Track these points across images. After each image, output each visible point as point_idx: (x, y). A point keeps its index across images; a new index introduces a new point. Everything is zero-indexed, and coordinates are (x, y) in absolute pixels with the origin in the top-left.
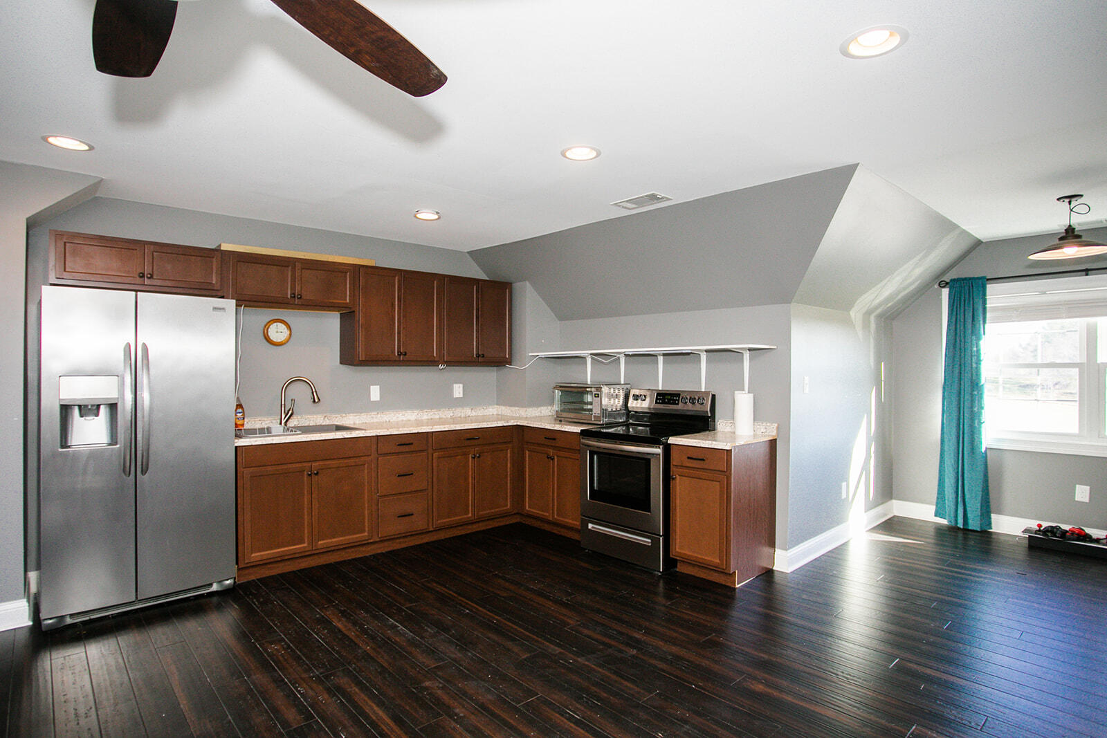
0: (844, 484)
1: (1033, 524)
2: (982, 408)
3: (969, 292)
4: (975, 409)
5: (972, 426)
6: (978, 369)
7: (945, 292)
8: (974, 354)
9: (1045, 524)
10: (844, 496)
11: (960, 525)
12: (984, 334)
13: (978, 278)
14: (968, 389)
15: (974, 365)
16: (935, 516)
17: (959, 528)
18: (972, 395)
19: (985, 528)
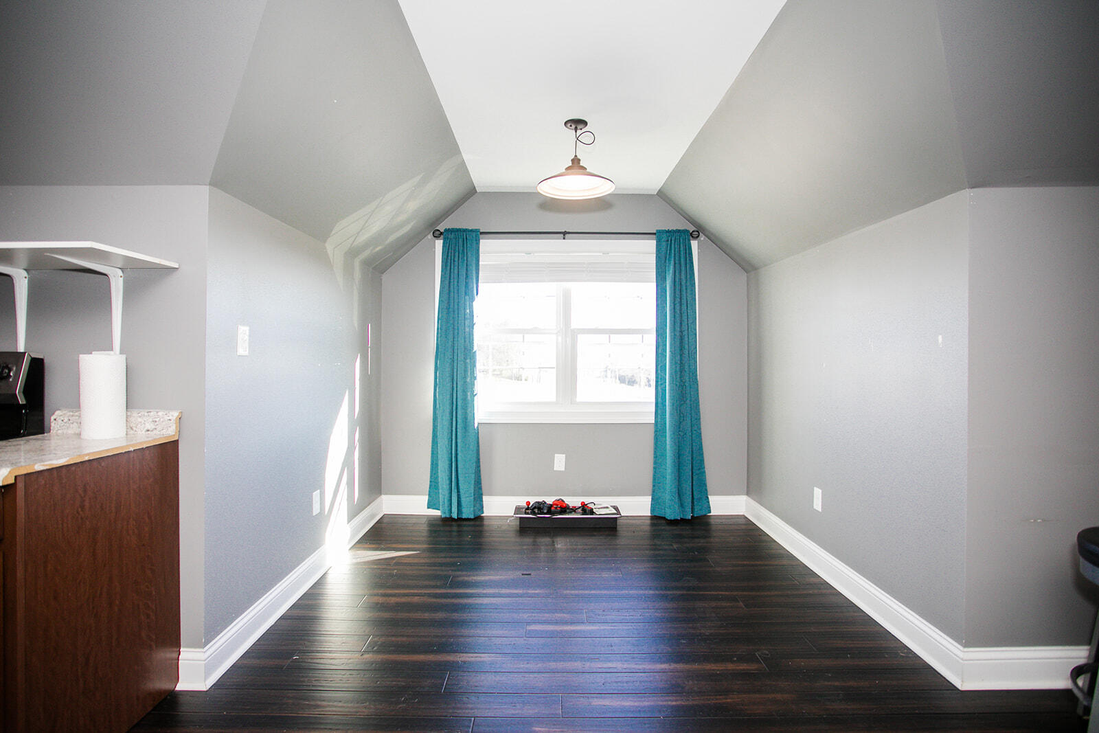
0: (316, 494)
1: (522, 501)
2: (475, 378)
3: (463, 244)
4: (468, 380)
5: (465, 399)
6: (471, 334)
7: (439, 244)
8: (468, 316)
9: (533, 500)
10: (316, 510)
11: (455, 516)
12: (477, 294)
13: (471, 231)
14: (461, 357)
15: (467, 330)
16: (428, 508)
17: (453, 520)
18: (465, 363)
19: (478, 513)
